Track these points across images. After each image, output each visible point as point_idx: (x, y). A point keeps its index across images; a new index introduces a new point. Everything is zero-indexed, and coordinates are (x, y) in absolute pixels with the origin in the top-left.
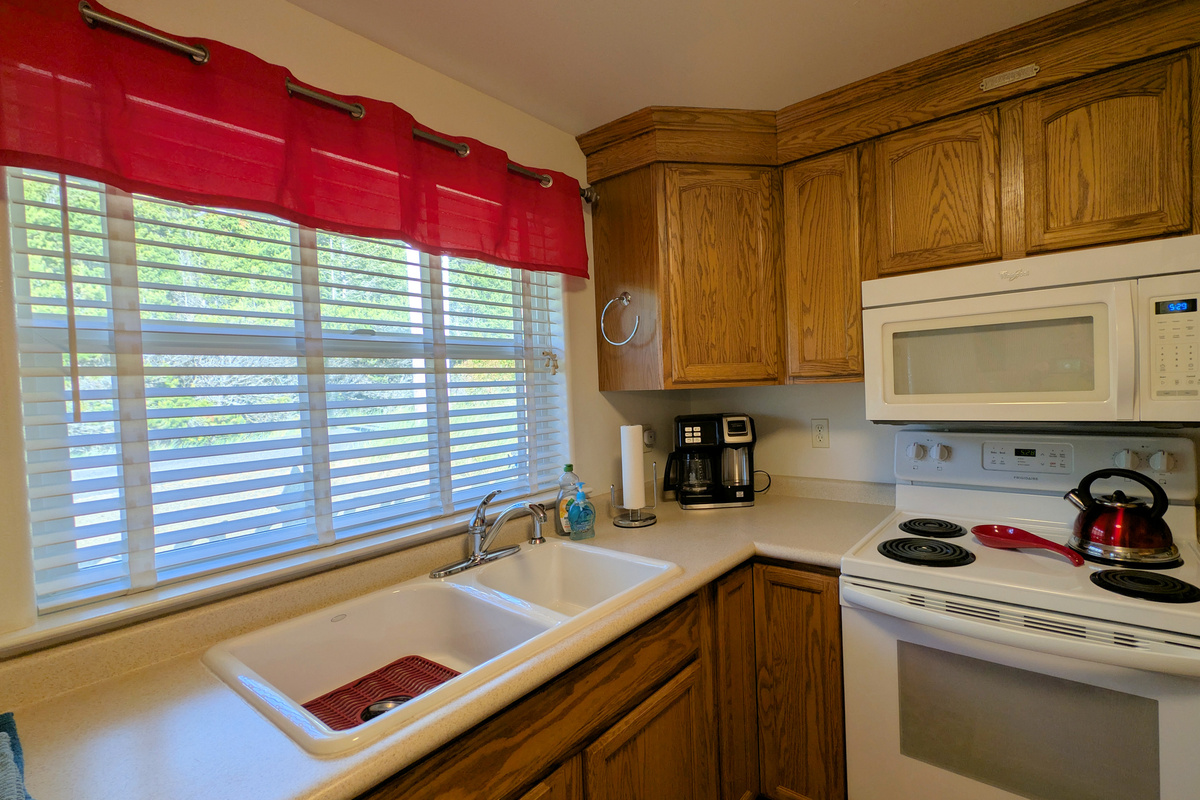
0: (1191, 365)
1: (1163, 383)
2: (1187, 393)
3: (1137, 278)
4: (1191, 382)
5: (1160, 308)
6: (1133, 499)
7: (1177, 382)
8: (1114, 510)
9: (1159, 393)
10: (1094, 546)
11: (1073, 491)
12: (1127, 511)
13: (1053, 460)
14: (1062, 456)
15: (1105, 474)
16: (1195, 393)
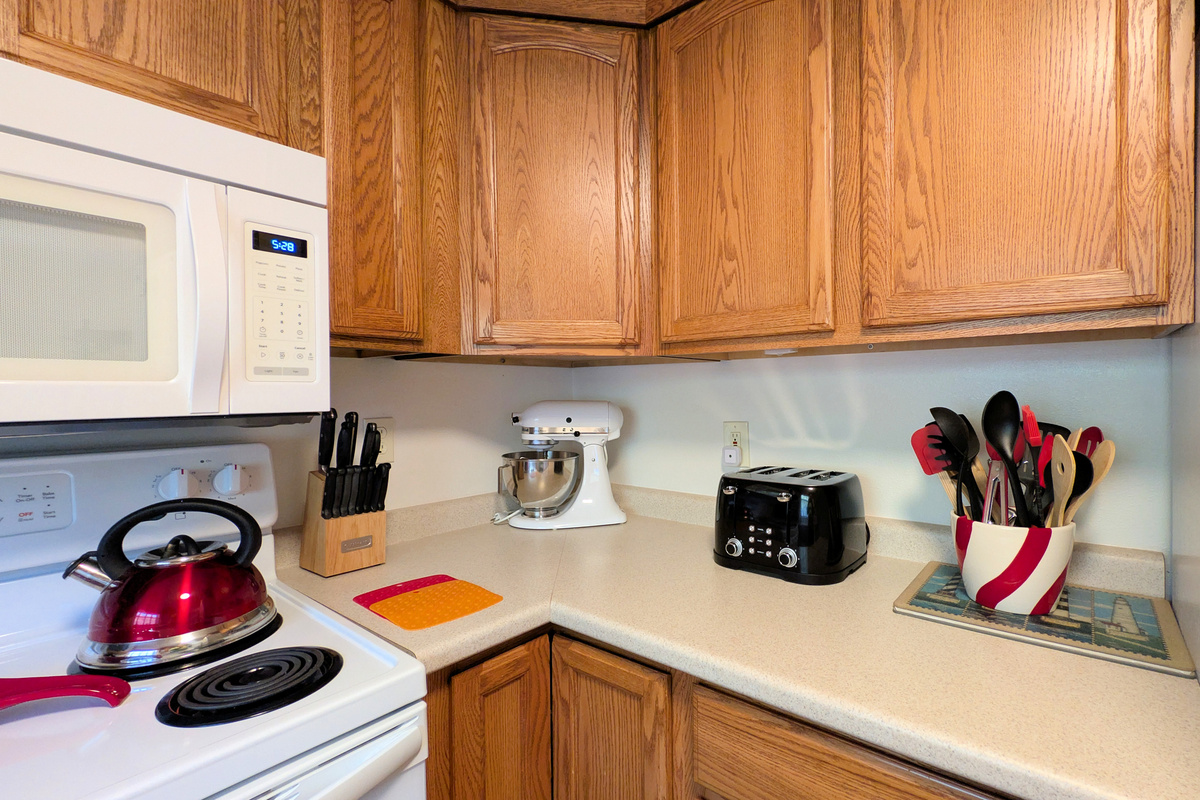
0: (300, 332)
1: (263, 355)
2: (296, 372)
3: (227, 184)
4: (300, 356)
5: (262, 241)
6: (206, 544)
7: (282, 355)
8: (176, 570)
9: (258, 371)
10: (135, 649)
11: (85, 559)
12: (196, 565)
13: (26, 507)
14: (47, 496)
15: (155, 512)
16: (304, 372)
